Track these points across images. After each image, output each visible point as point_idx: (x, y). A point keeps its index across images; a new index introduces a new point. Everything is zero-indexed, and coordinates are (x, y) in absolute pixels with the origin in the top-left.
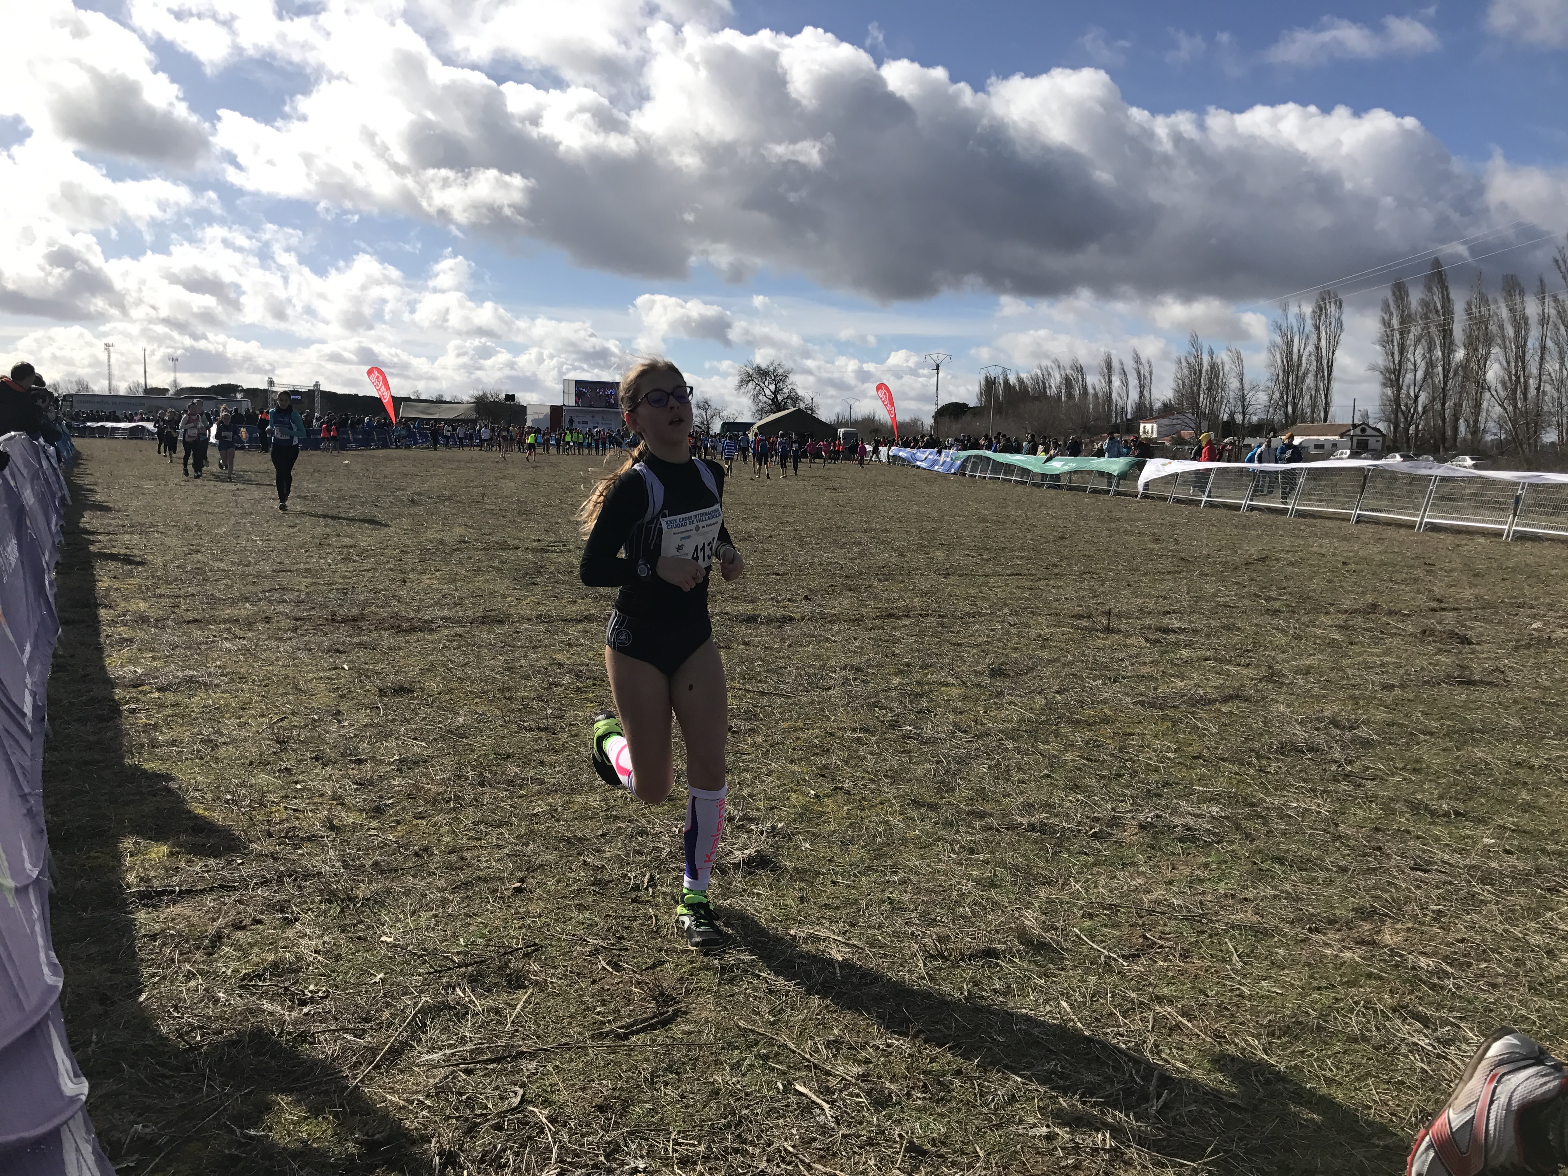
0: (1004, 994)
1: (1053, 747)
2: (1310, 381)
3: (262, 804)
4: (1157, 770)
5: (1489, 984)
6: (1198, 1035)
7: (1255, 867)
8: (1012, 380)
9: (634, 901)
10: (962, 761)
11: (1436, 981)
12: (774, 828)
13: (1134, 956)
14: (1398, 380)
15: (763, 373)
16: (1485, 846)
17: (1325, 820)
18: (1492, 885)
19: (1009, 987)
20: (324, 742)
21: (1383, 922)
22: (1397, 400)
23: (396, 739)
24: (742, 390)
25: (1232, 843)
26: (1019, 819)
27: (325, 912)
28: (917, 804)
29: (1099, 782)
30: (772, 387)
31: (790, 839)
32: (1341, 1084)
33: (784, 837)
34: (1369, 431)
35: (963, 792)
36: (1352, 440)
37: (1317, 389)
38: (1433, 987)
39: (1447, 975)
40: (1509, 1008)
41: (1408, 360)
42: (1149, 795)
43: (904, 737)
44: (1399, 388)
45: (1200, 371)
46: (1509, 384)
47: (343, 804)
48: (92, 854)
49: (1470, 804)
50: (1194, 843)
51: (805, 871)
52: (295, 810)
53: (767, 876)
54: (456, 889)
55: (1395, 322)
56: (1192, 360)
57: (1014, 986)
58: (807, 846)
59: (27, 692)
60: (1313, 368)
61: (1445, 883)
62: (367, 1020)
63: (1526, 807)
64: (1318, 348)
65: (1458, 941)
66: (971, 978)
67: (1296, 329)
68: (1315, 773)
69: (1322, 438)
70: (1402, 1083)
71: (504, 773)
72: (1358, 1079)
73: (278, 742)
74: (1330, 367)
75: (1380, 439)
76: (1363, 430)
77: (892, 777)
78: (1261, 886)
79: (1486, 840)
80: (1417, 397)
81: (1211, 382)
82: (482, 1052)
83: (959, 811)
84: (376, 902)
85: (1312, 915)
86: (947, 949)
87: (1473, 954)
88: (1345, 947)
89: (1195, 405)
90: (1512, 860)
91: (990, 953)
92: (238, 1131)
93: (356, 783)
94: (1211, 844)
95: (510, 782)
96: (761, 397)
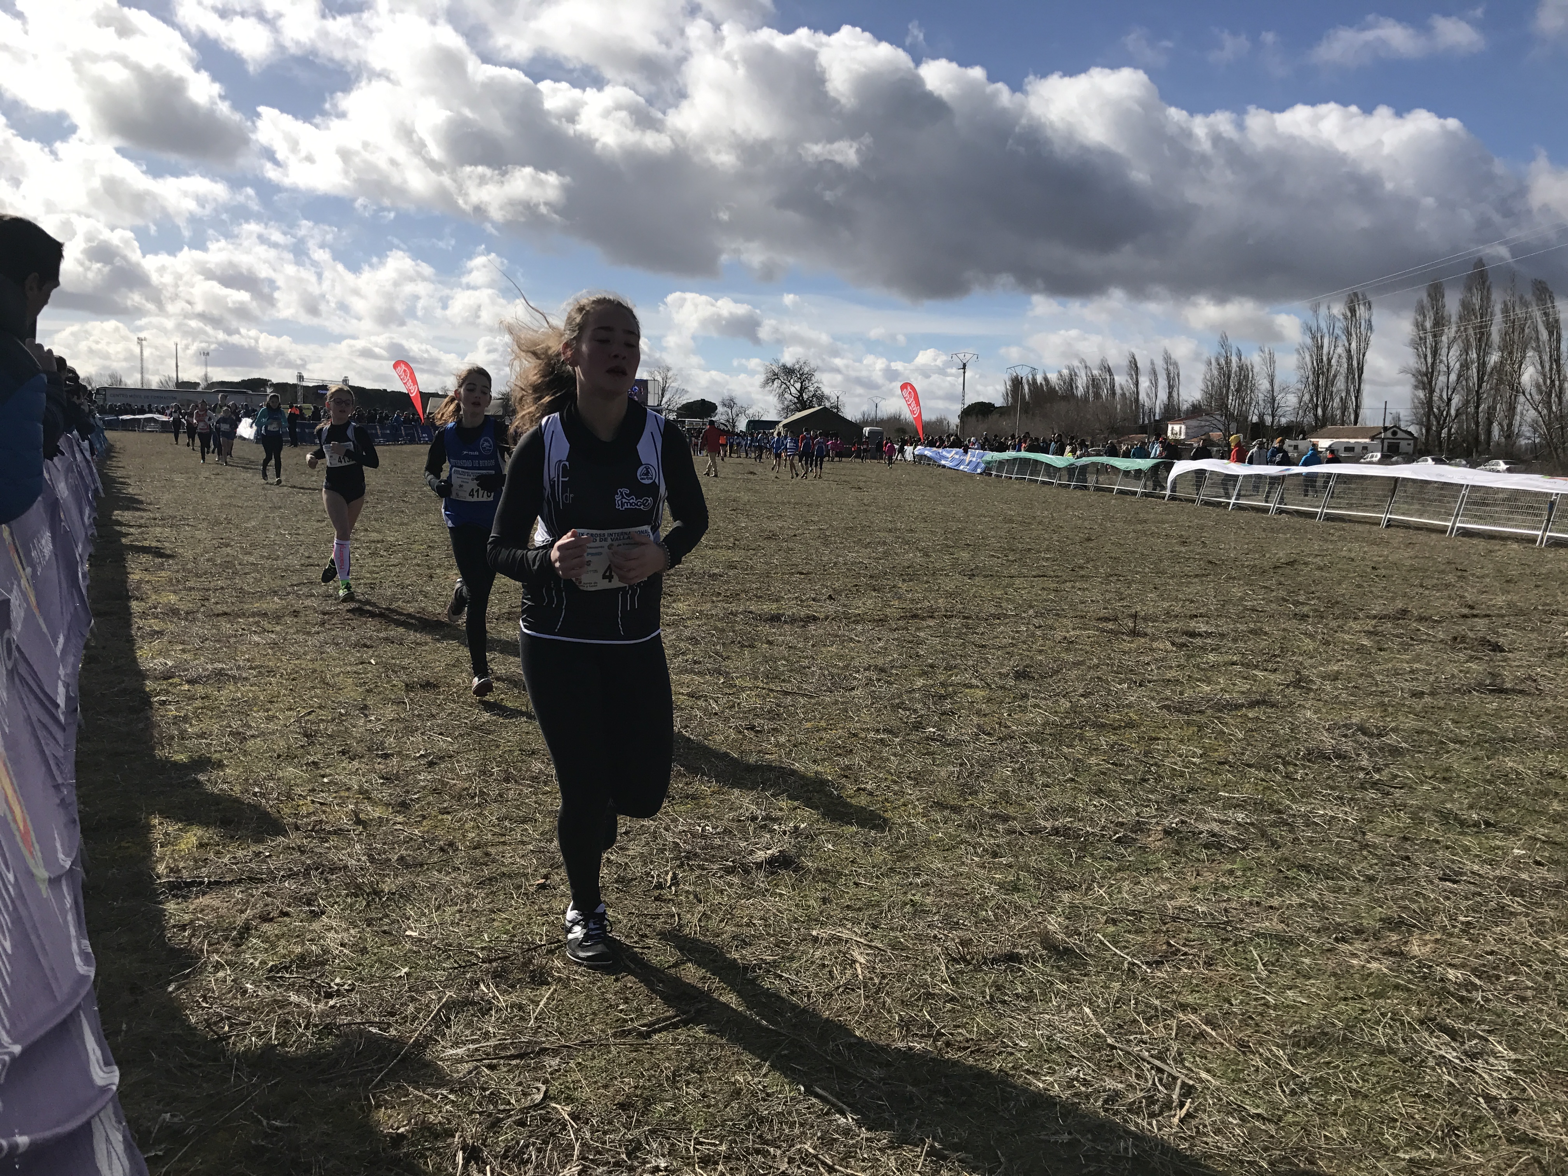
0: (1027, 999)
1: (1078, 751)
2: (1340, 383)
3: (290, 797)
4: (1182, 774)
5: (1517, 997)
6: (1222, 1044)
7: (1281, 875)
8: (1039, 379)
9: (657, 899)
10: (986, 764)
11: (1465, 994)
12: (796, 828)
13: (1158, 963)
14: (1430, 382)
15: (789, 371)
16: (1515, 857)
17: (1353, 828)
18: (1523, 897)
19: (1031, 991)
20: (351, 735)
21: (1411, 934)
22: (1429, 402)
23: (422, 734)
24: (768, 388)
25: (1258, 849)
26: (1043, 823)
27: (351, 905)
28: (941, 806)
29: (1123, 786)
30: (798, 385)
31: (813, 839)
32: (1366, 1096)
33: (807, 837)
34: (1400, 435)
35: (986, 795)
36: (1383, 443)
37: (1348, 392)
38: (1462, 999)
39: (1476, 987)
40: (1539, 1022)
41: (1441, 361)
42: (1175, 801)
43: (927, 739)
44: (1432, 391)
45: (1230, 371)
46: (1544, 388)
47: (369, 798)
48: (123, 844)
49: (1501, 814)
50: (1218, 849)
51: (827, 872)
52: (321, 804)
53: (790, 877)
54: (481, 884)
55: (1428, 325)
56: (1222, 361)
57: (1036, 991)
58: (830, 846)
59: (60, 684)
60: (1344, 369)
61: (1474, 894)
62: (392, 1014)
63: (1556, 819)
64: (1349, 351)
65: (1488, 953)
66: (994, 982)
67: (1325, 330)
68: (1342, 780)
69: (1352, 441)
70: (1429, 1096)
71: (528, 770)
72: (1384, 1092)
73: (306, 735)
74: (1361, 370)
75: (1412, 442)
76: (1394, 433)
77: (915, 779)
78: (1287, 895)
79: (1516, 851)
80: (1450, 400)
81: (1240, 384)
82: (505, 1047)
83: (983, 814)
84: (401, 896)
85: (1339, 924)
86: (969, 953)
87: (1502, 967)
88: (1371, 957)
89: (1223, 406)
90: (1543, 872)
91: (1012, 958)
92: (265, 1122)
93: (382, 778)
94: (1236, 850)
95: (534, 779)
96: (786, 395)
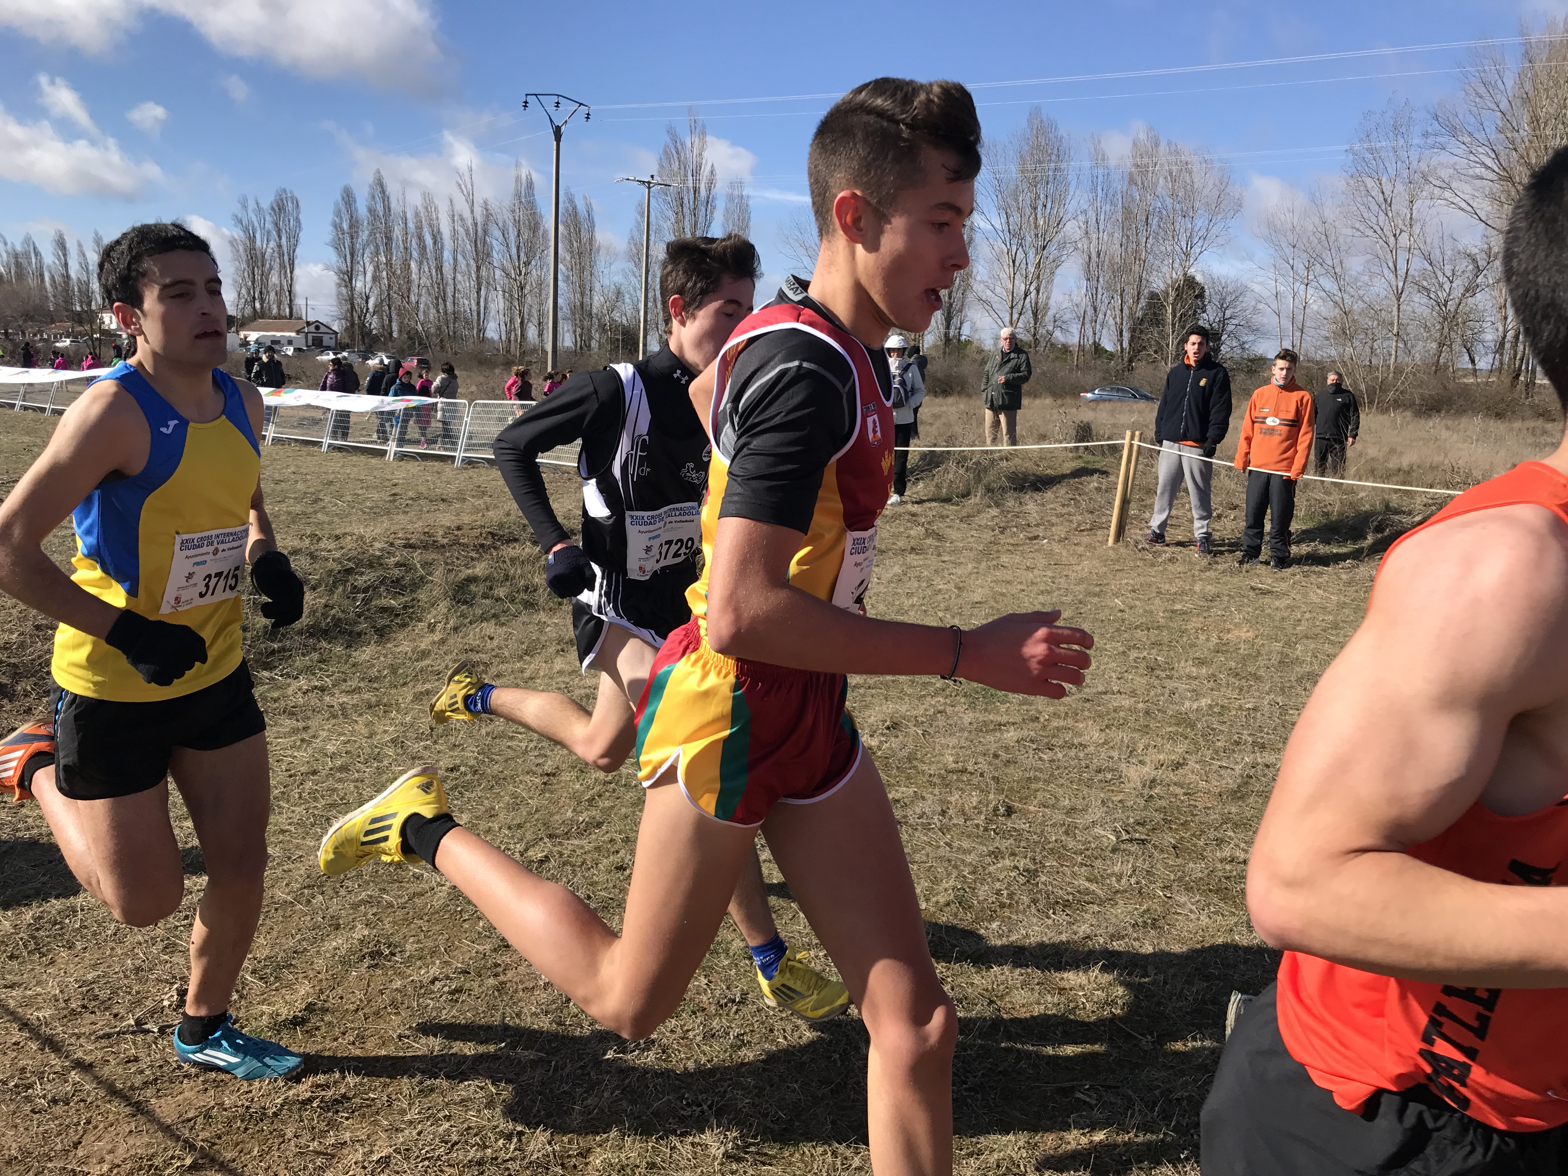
2: (274, 277)
14: (350, 281)
22: (351, 299)
34: (323, 329)
36: (306, 337)
37: (282, 286)
41: (358, 263)
44: (352, 289)
60: (277, 263)
64: (280, 246)
69: (279, 334)
74: (292, 266)
75: (333, 336)
76: (317, 328)
80: (367, 298)
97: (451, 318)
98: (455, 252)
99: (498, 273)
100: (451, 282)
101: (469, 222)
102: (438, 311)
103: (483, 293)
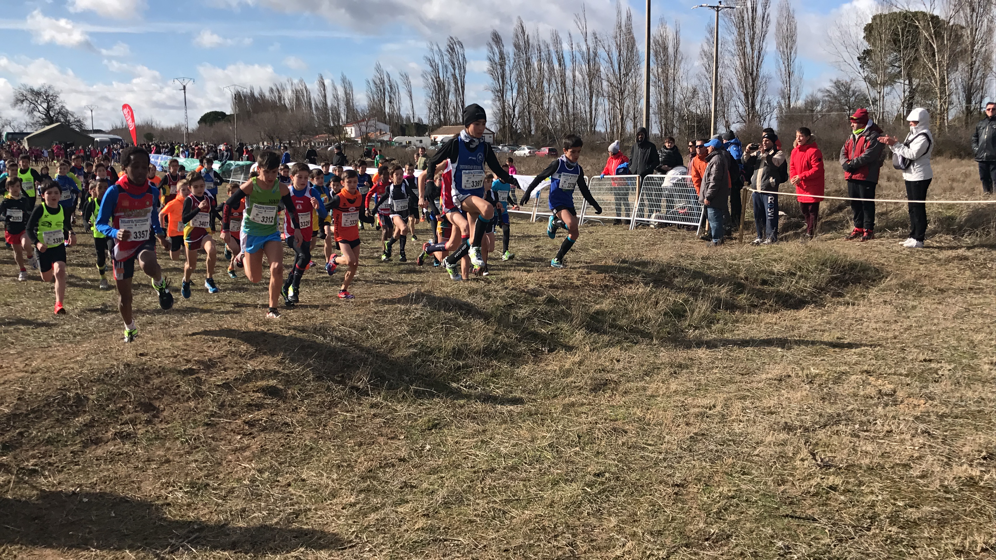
8: (257, 93)
14: (502, 96)
15: (35, 94)
22: (504, 108)
24: (19, 107)
30: (45, 105)
37: (457, 103)
41: (507, 83)
44: (504, 102)
45: (384, 89)
55: (496, 58)
56: (379, 82)
60: (453, 88)
64: (455, 76)
67: (439, 61)
74: (463, 87)
80: (514, 107)
81: (391, 98)
96: (35, 112)
97: (572, 118)
98: (574, 71)
99: (605, 83)
100: (571, 92)
101: (584, 48)
102: (563, 114)
103: (594, 99)
